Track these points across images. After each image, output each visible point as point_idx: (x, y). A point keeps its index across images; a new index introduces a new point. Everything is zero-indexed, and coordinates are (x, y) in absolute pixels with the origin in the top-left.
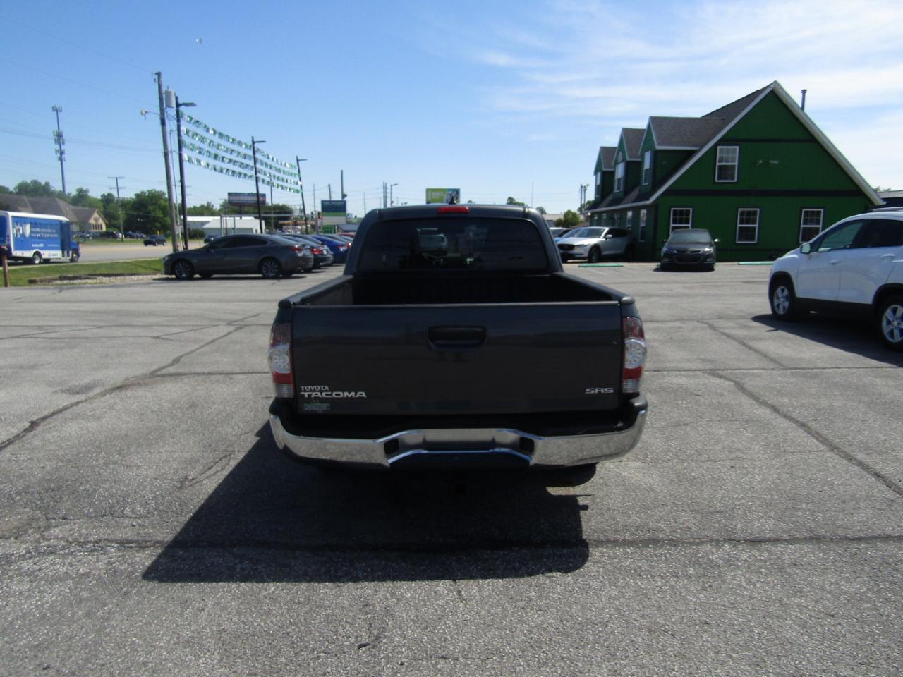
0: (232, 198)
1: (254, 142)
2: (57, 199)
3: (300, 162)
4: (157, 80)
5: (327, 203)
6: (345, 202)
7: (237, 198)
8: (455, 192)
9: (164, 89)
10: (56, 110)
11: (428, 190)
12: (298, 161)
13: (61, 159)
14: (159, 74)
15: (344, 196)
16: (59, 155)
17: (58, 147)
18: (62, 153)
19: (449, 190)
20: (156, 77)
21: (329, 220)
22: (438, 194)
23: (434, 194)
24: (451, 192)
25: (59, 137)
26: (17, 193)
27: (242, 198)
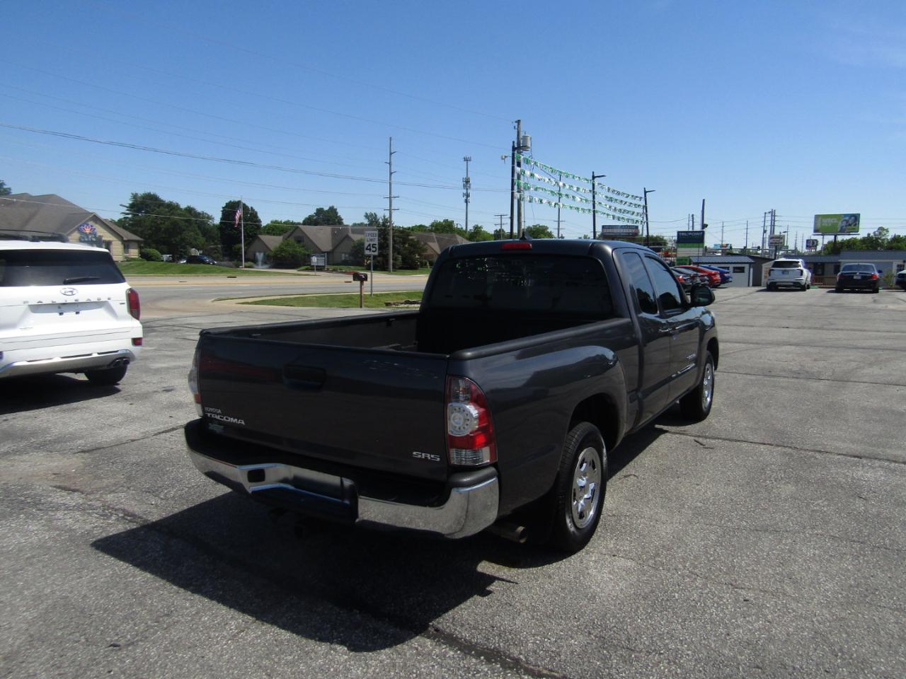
0: (605, 231)
1: (594, 177)
2: (458, 236)
3: (647, 194)
4: (516, 127)
5: (683, 234)
6: (703, 232)
7: (610, 230)
8: (853, 218)
9: (522, 134)
10: (466, 160)
11: (817, 217)
12: (645, 192)
13: (466, 201)
14: (518, 122)
15: (704, 226)
16: (465, 198)
17: (465, 191)
18: (468, 195)
19: (845, 215)
20: (516, 124)
21: (684, 252)
22: (831, 221)
23: (825, 221)
24: (847, 218)
25: (467, 181)
26: (431, 231)
27: (615, 231)
